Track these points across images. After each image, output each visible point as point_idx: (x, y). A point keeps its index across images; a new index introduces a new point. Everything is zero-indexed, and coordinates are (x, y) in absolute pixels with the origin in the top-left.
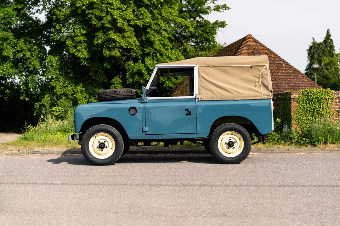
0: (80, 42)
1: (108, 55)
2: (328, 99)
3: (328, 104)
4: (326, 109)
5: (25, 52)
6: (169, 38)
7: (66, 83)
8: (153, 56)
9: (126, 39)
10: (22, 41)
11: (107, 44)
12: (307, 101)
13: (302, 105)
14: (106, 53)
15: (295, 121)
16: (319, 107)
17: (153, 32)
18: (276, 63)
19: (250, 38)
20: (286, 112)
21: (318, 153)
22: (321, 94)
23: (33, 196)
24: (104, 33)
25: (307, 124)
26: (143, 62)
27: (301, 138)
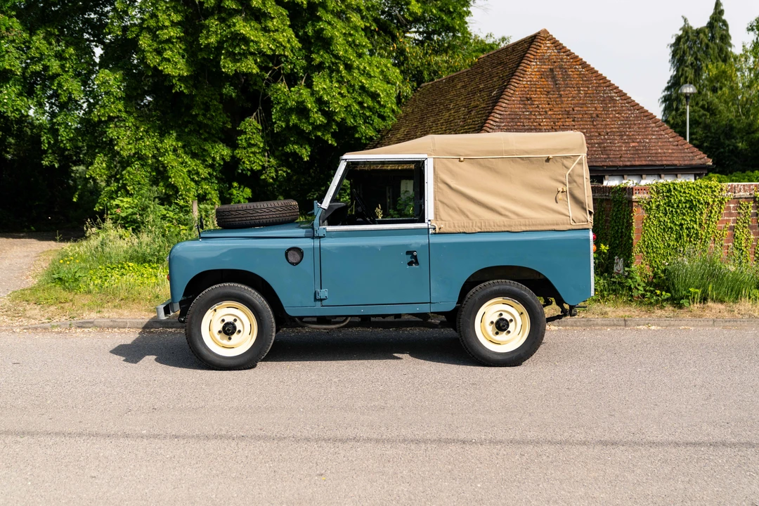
0: (169, 41)
1: (232, 70)
2: (711, 203)
3: (711, 212)
4: (706, 223)
5: (49, 60)
6: (366, 29)
7: (141, 132)
8: (332, 71)
9: (272, 34)
10: (42, 36)
11: (230, 46)
12: (667, 208)
13: (654, 217)
14: (228, 66)
15: (641, 252)
16: (691, 220)
17: (329, 17)
18: (601, 97)
19: (546, 38)
20: (620, 231)
21: (687, 325)
22: (698, 193)
23: (93, 475)
24: (222, 20)
25: (664, 257)
26: (309, 85)
27: (652, 289)
